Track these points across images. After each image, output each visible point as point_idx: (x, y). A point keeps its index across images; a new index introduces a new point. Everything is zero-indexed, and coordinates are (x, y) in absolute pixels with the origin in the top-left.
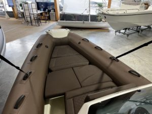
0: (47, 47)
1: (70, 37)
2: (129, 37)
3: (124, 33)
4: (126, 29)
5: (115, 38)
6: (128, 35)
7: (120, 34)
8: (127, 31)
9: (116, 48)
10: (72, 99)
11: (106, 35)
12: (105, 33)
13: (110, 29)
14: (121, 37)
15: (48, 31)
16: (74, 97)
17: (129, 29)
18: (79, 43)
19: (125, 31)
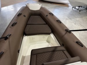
0: (25, 16)
1: (41, 10)
2: (81, 12)
3: (78, 9)
4: (79, 7)
5: (71, 12)
6: (80, 11)
7: (75, 9)
8: (80, 8)
9: (71, 19)
10: (35, 55)
11: (66, 9)
12: (66, 8)
13: (70, 5)
14: (75, 11)
15: (27, 4)
16: (37, 54)
17: (81, 7)
18: (47, 16)
19: (79, 8)
